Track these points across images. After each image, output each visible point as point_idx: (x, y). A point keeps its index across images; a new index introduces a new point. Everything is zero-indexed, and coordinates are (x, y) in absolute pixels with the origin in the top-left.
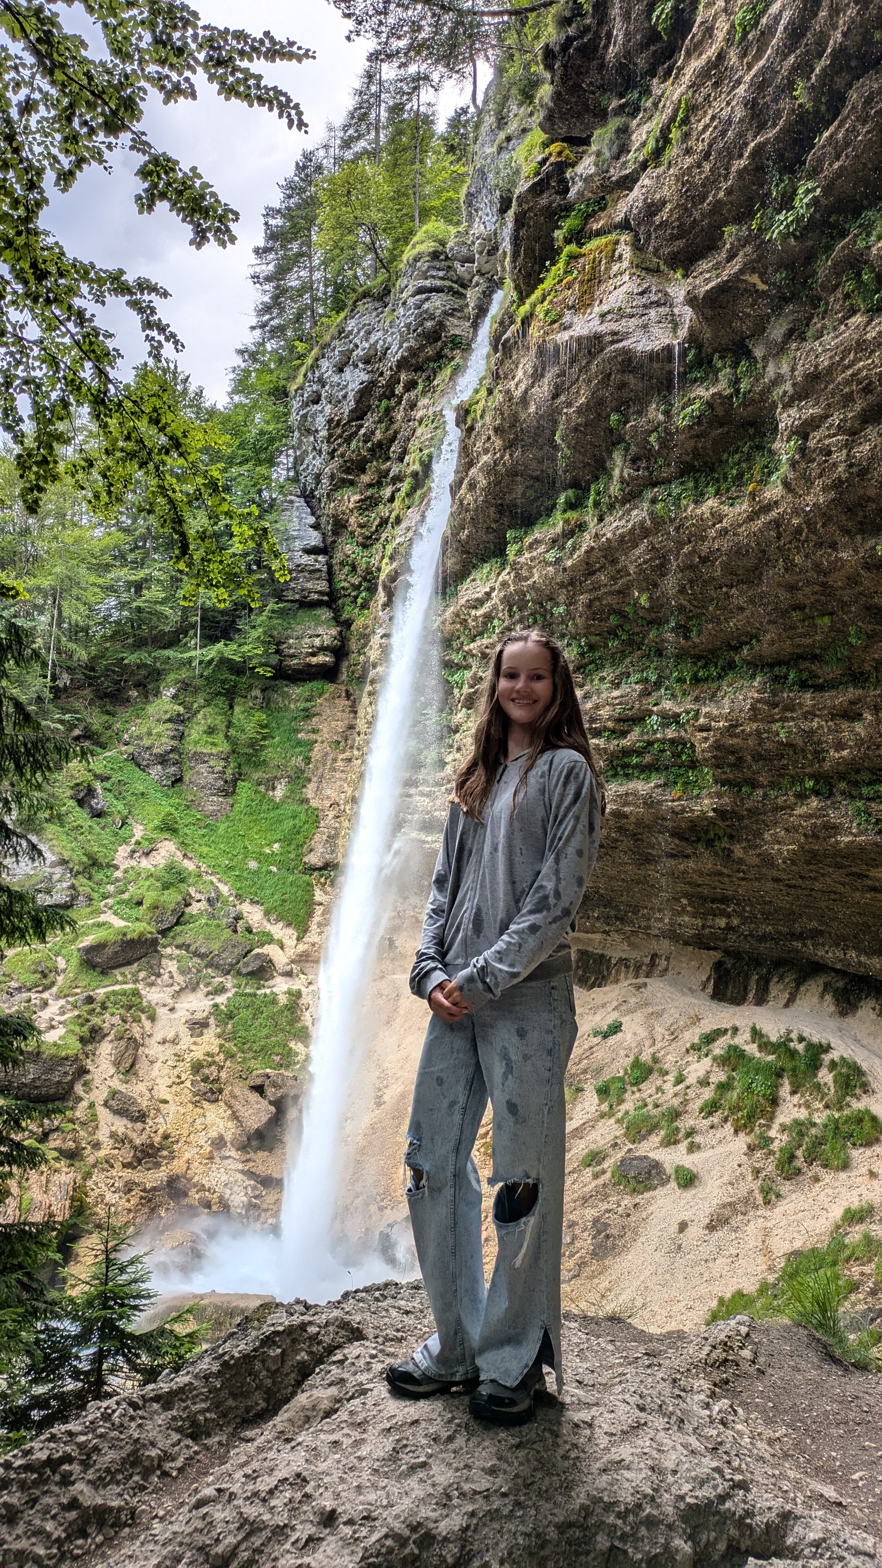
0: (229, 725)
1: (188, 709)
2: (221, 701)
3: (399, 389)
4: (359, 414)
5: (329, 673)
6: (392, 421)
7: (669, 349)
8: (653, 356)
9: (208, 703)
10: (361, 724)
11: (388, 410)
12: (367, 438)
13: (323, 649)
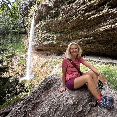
0: (16, 37)
1: (12, 36)
2: (15, 35)
3: (28, 8)
4: (25, 10)
5: (25, 33)
6: (28, 11)
7: (52, 6)
8: (51, 6)
9: (14, 35)
10: (28, 37)
11: (27, 10)
12: (26, 12)
13: (24, 31)
